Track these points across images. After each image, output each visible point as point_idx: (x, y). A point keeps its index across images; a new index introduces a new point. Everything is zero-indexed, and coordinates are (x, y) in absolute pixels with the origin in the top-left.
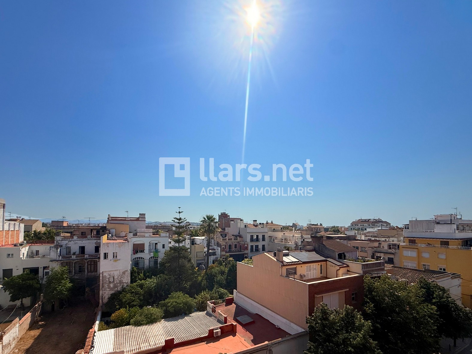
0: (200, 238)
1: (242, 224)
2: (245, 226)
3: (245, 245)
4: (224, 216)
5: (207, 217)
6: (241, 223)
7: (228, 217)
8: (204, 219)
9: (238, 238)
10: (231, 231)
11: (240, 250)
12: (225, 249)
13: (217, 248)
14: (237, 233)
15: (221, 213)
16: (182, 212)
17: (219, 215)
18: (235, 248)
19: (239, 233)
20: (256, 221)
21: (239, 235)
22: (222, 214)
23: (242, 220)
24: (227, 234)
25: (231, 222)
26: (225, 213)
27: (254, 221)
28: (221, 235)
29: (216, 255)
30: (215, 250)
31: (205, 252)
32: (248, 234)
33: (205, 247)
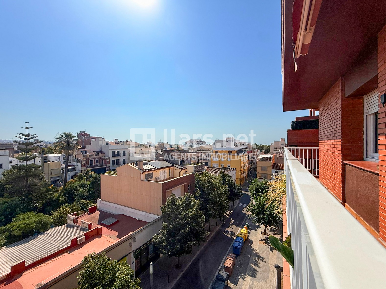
0: (56, 155)
1: (104, 142)
2: (107, 144)
3: (107, 160)
4: (83, 135)
5: (65, 134)
6: (102, 141)
7: (88, 136)
8: (61, 136)
9: (100, 154)
10: (92, 148)
11: (101, 165)
12: (86, 164)
13: (77, 164)
14: (99, 150)
15: (80, 132)
16: (31, 127)
17: (78, 134)
18: (96, 163)
19: (101, 150)
20: (117, 139)
21: (100, 151)
22: (82, 133)
23: (103, 138)
24: (88, 150)
25: (92, 140)
26: (85, 132)
27: (115, 139)
28: (81, 152)
29: (76, 171)
30: (74, 166)
31: (62, 169)
32: (109, 150)
33: (61, 164)
